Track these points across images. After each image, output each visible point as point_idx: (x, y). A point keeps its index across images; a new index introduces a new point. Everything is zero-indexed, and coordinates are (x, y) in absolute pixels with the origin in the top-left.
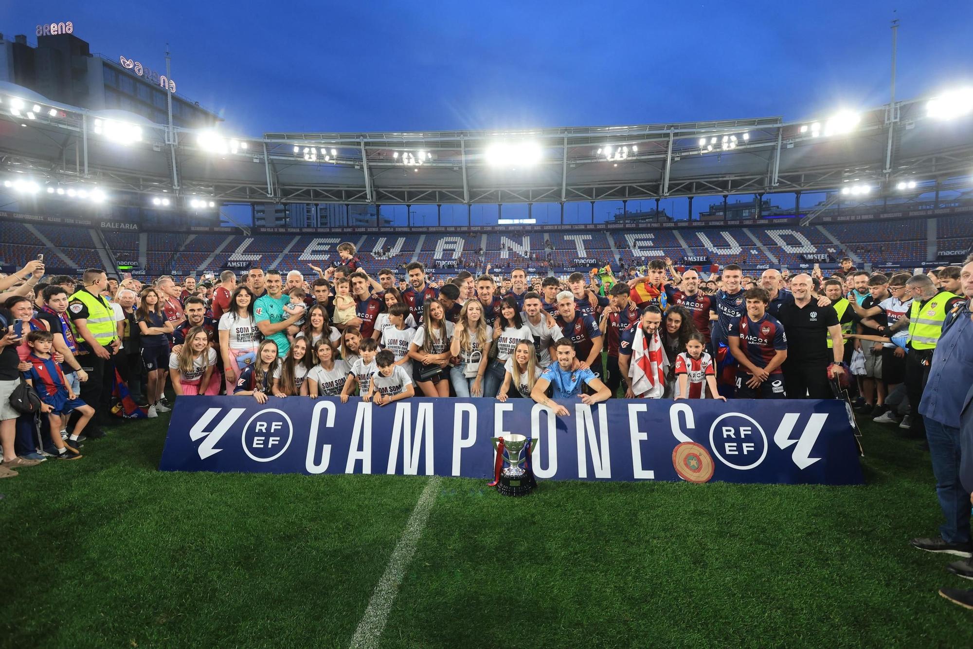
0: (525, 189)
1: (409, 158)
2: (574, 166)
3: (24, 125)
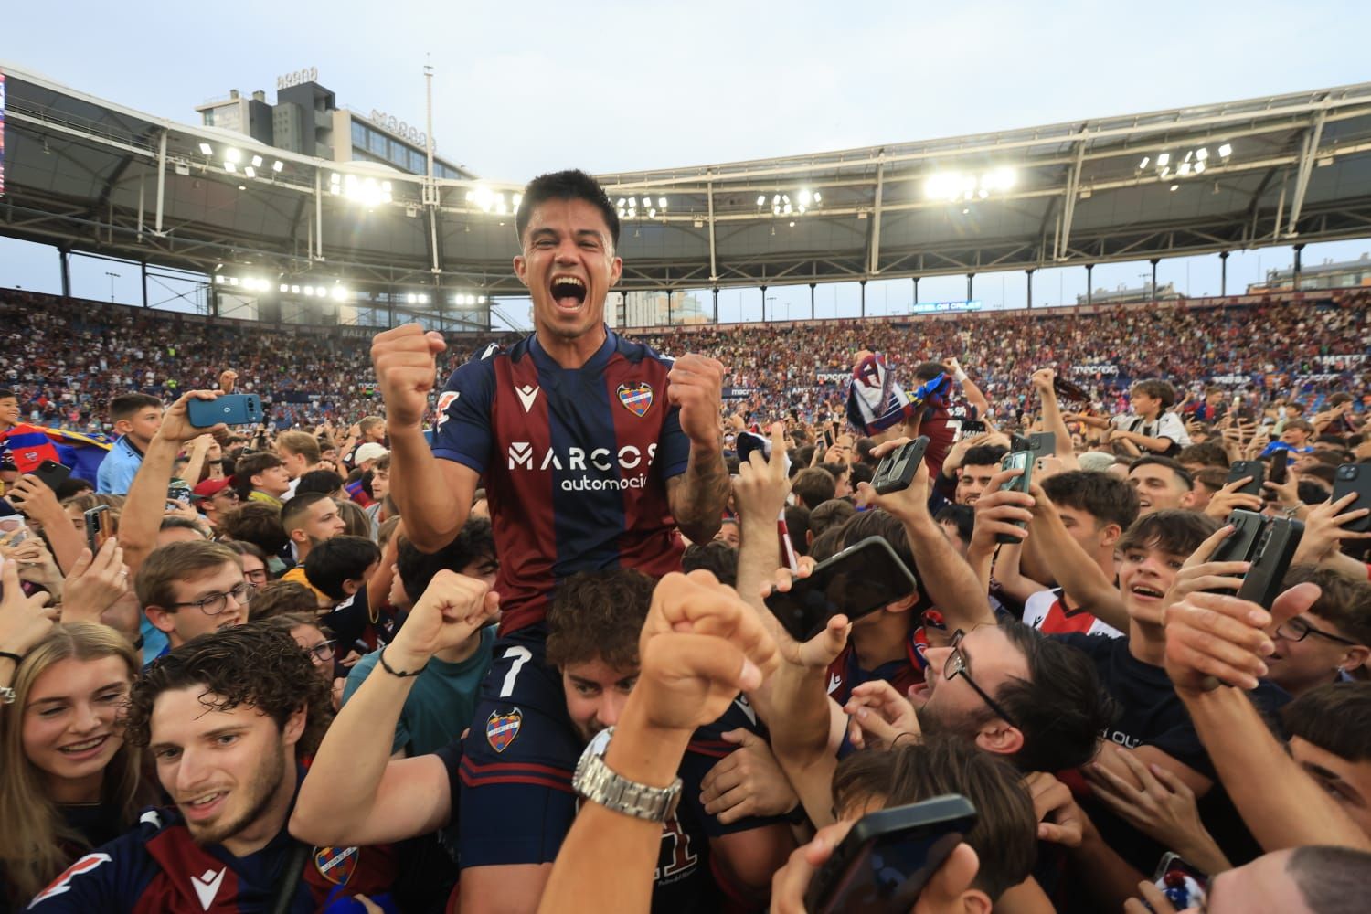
0: (967, 249)
1: (782, 204)
2: (1088, 195)
3: (242, 188)
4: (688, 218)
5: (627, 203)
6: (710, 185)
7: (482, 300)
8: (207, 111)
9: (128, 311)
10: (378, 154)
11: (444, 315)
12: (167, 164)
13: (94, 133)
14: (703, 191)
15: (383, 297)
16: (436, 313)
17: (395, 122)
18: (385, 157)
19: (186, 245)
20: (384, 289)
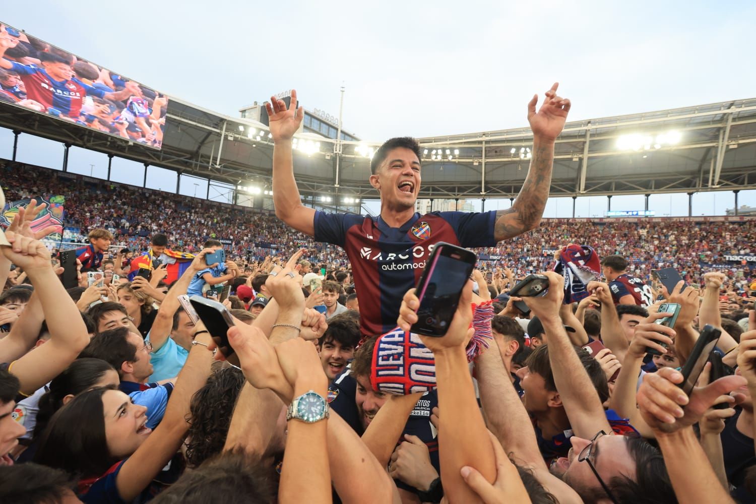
0: (645, 179)
1: (525, 153)
3: (254, 146)
4: (471, 160)
5: (437, 153)
6: (484, 143)
7: (357, 201)
8: (243, 111)
9: (200, 201)
10: (315, 129)
11: (338, 208)
12: (225, 135)
13: (199, 123)
14: (479, 146)
15: (310, 198)
16: (334, 207)
17: (324, 114)
18: (318, 130)
19: (227, 172)
20: (311, 194)
